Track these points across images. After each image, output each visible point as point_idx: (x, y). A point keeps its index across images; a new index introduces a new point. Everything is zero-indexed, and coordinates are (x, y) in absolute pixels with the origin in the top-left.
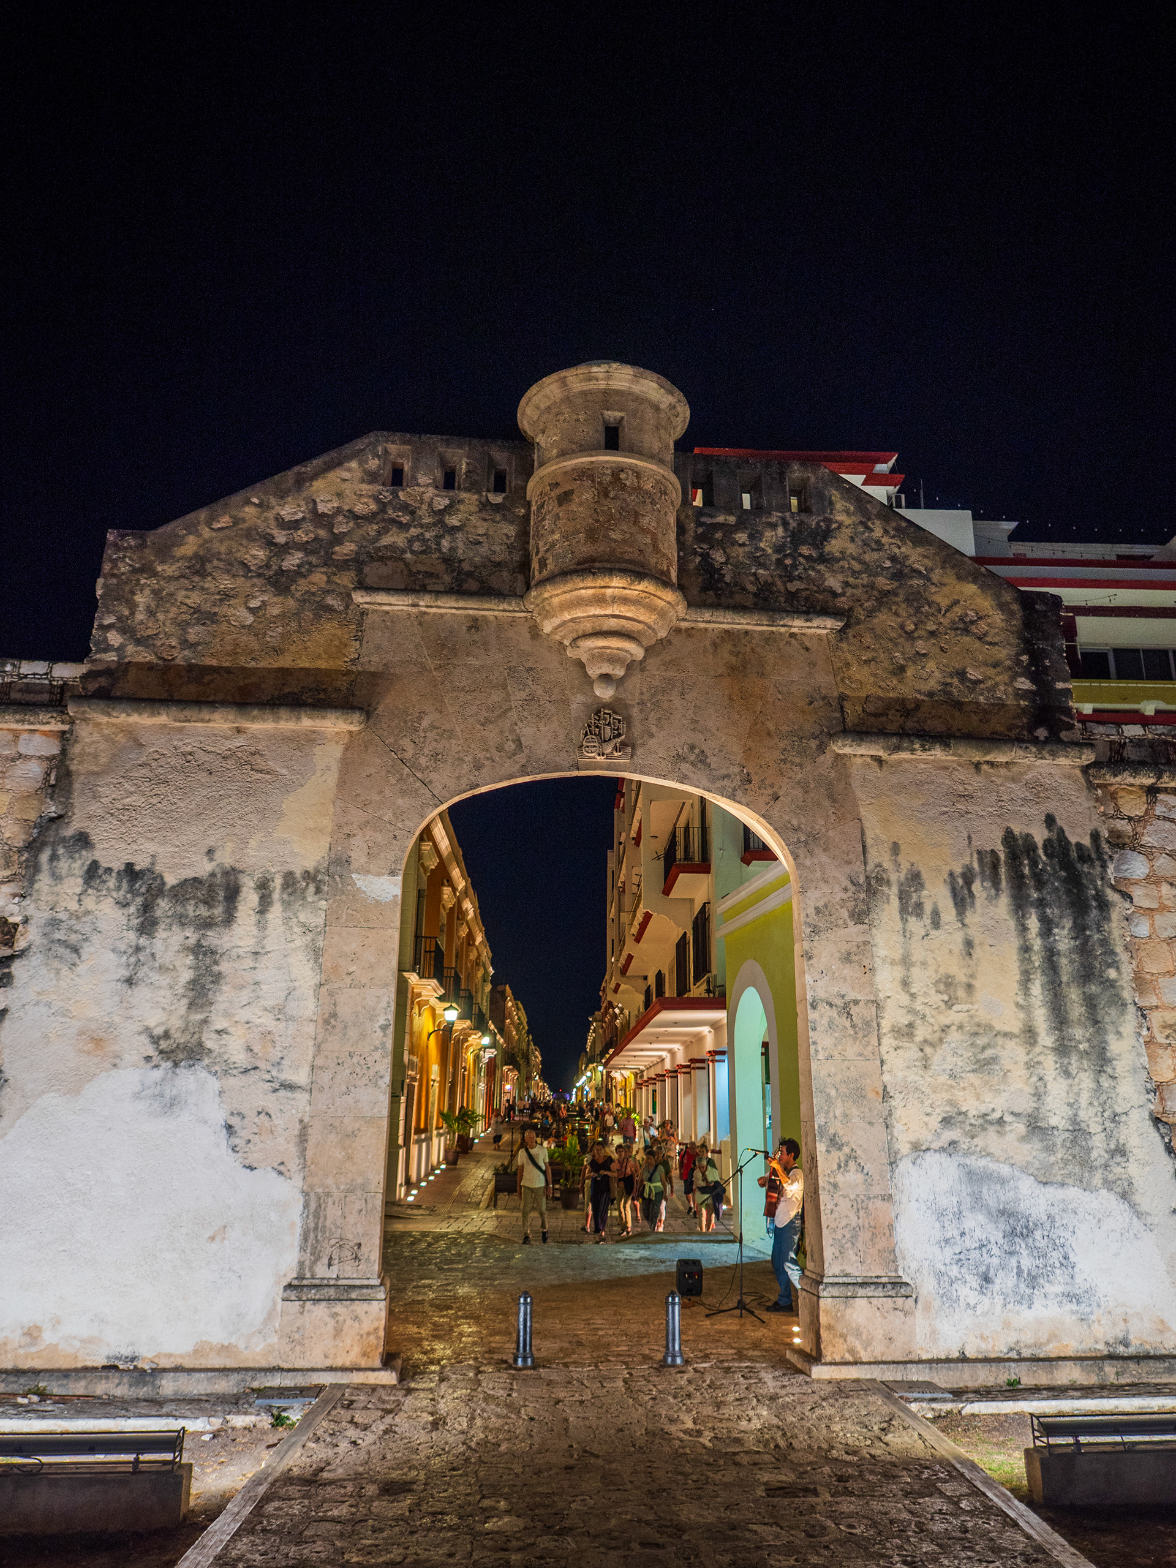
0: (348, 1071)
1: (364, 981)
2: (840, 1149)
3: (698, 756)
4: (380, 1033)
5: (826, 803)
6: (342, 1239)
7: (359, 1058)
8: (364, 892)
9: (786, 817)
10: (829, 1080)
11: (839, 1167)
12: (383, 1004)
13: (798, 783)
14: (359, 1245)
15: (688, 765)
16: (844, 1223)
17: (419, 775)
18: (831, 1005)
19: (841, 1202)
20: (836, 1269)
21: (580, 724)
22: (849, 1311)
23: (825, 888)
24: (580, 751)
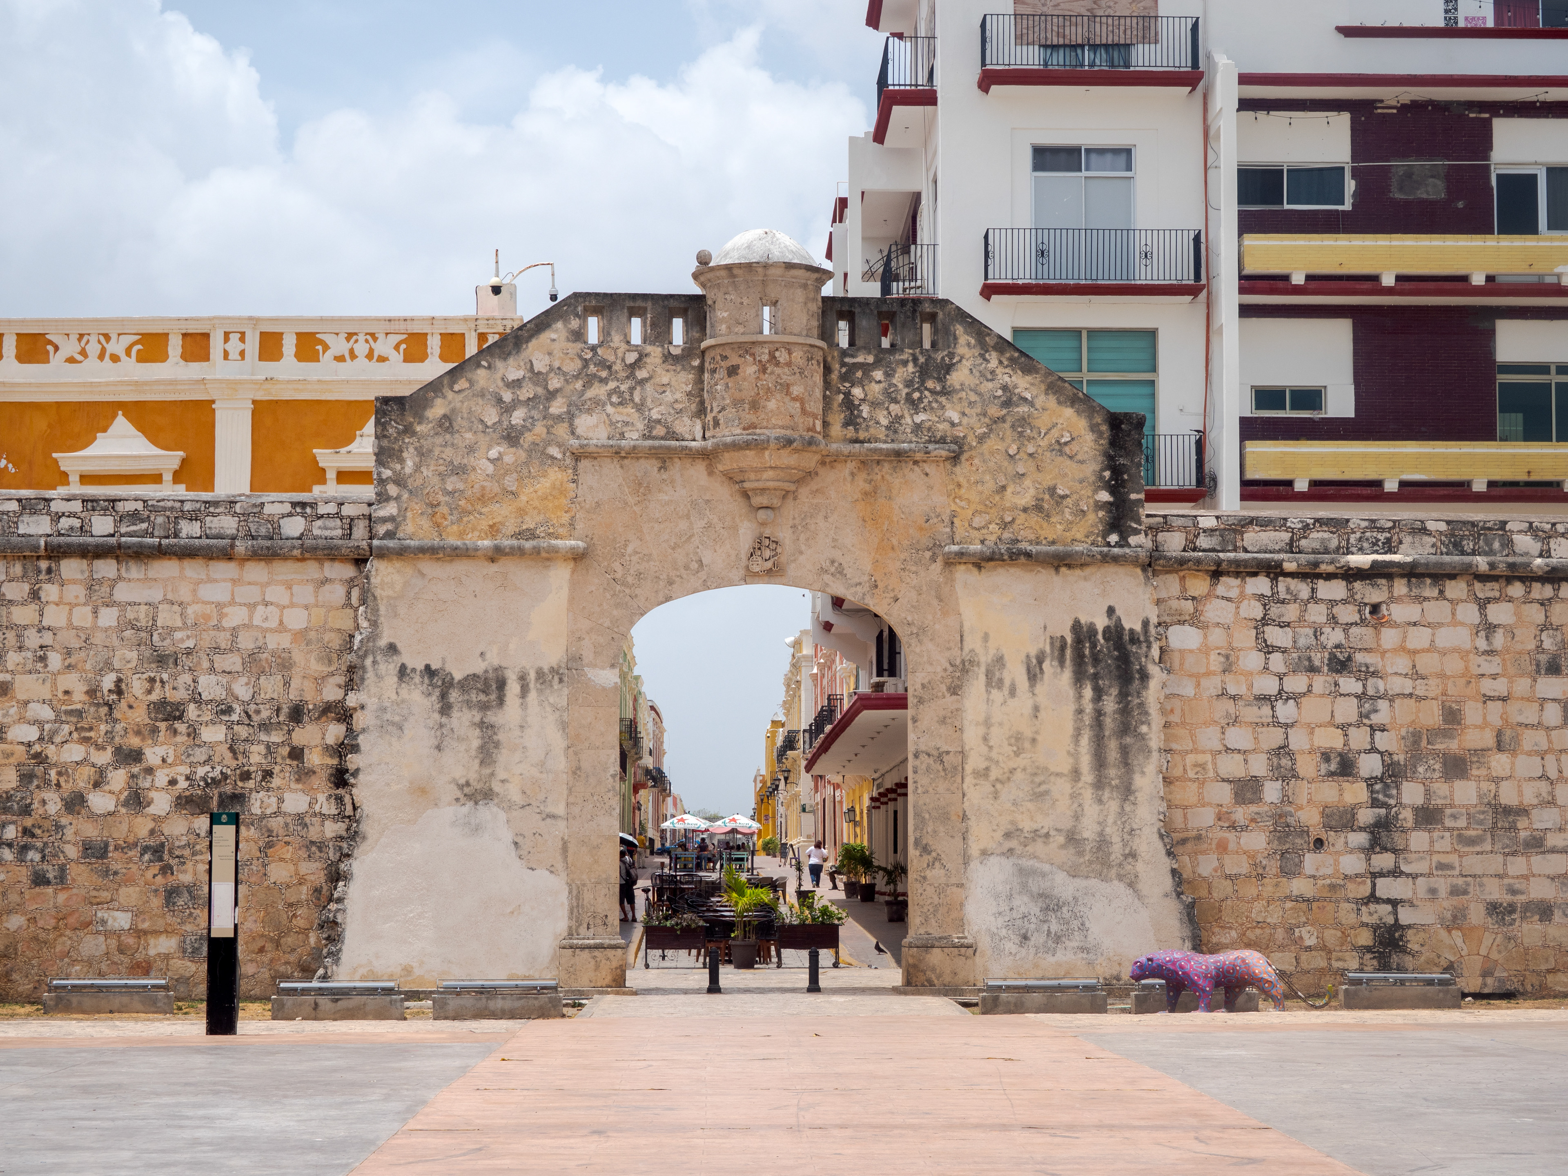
0: (591, 806)
1: (597, 744)
2: (929, 854)
3: (837, 568)
4: (611, 780)
5: (935, 602)
6: (595, 912)
7: (598, 797)
8: (594, 681)
9: (903, 615)
10: (924, 807)
11: (928, 865)
12: (612, 759)
13: (914, 587)
14: (606, 916)
15: (829, 576)
16: (929, 901)
17: (627, 591)
18: (929, 755)
19: (928, 888)
20: (922, 931)
21: (747, 546)
22: (928, 956)
23: (930, 669)
24: (747, 567)
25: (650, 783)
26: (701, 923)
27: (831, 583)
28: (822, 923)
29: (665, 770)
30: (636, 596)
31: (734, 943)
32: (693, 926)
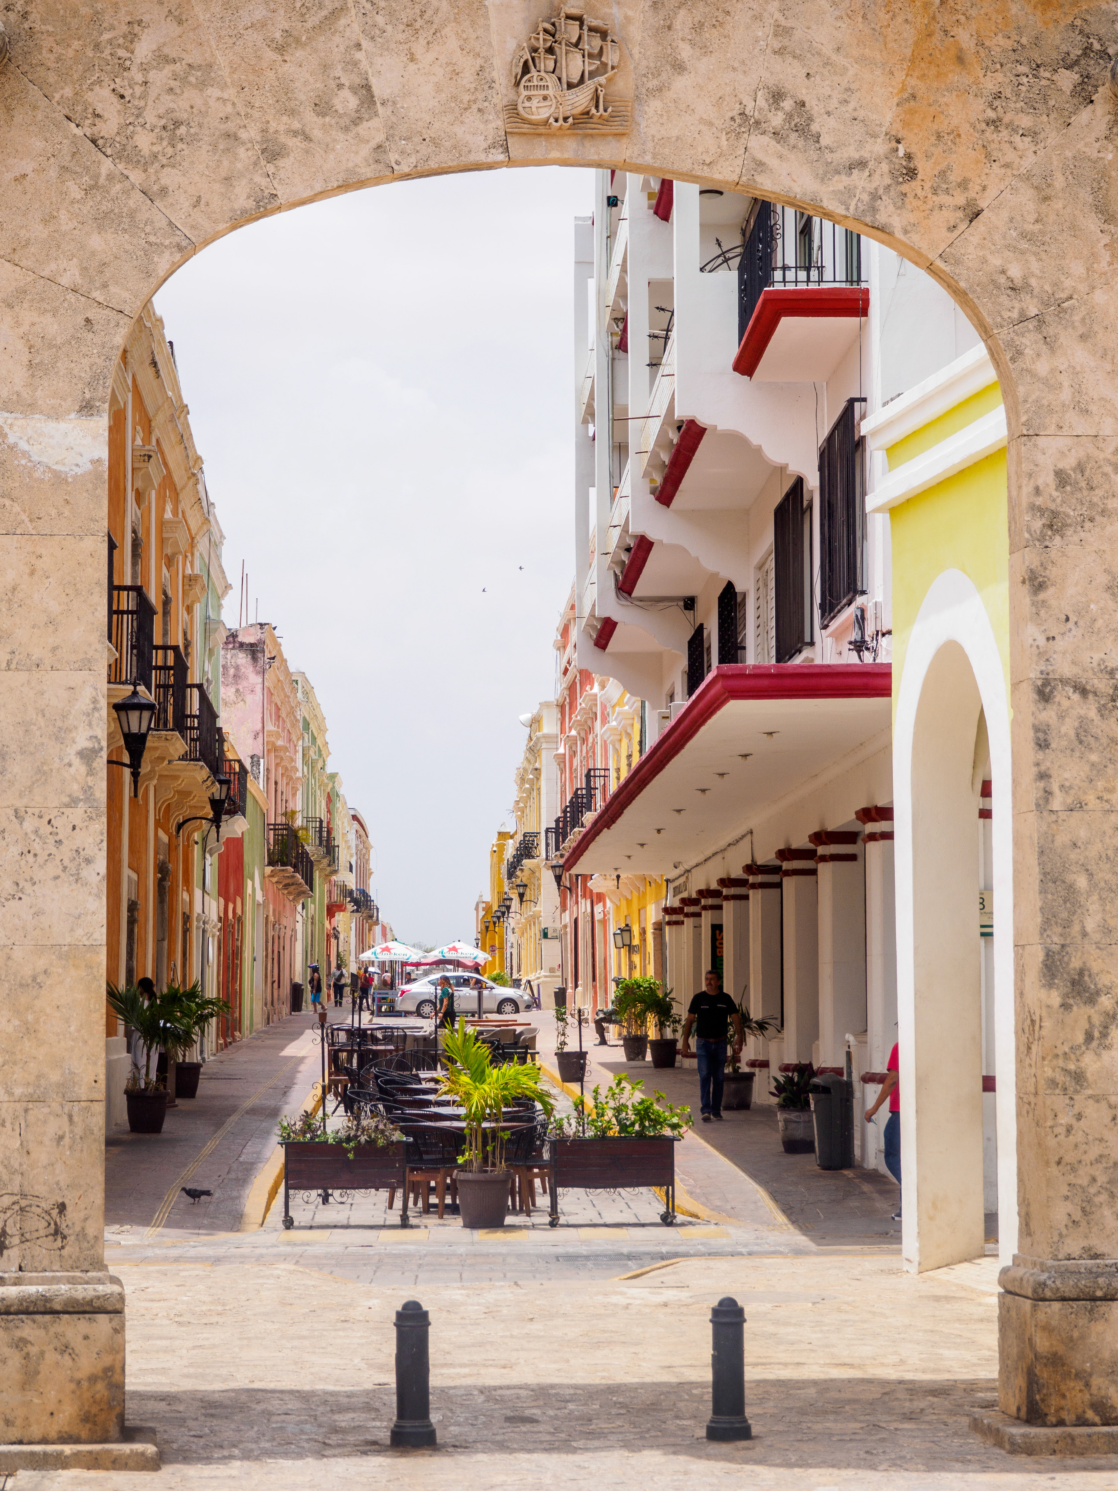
0: (15, 850)
1: (37, 653)
2: (1092, 1000)
3: (790, 116)
4: (79, 767)
5: (1092, 223)
6: (24, 1196)
7: (36, 822)
8: (25, 454)
9: (996, 261)
10: (1073, 856)
11: (1089, 1037)
12: (84, 703)
13: (1027, 177)
14: (62, 1208)
15: (766, 139)
16: (1095, 1151)
17: (136, 176)
18: (1083, 692)
19: (1091, 1110)
20: (1073, 1246)
21: (511, 45)
22: (1098, 1327)
23: (1082, 426)
24: (512, 109)
25: (350, 907)
26: (398, 1136)
27: (772, 162)
28: (640, 1135)
29: (372, 893)
30: (164, 191)
31: (463, 1176)
32: (381, 1142)
